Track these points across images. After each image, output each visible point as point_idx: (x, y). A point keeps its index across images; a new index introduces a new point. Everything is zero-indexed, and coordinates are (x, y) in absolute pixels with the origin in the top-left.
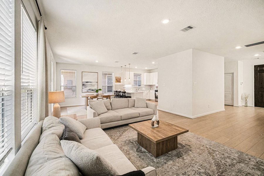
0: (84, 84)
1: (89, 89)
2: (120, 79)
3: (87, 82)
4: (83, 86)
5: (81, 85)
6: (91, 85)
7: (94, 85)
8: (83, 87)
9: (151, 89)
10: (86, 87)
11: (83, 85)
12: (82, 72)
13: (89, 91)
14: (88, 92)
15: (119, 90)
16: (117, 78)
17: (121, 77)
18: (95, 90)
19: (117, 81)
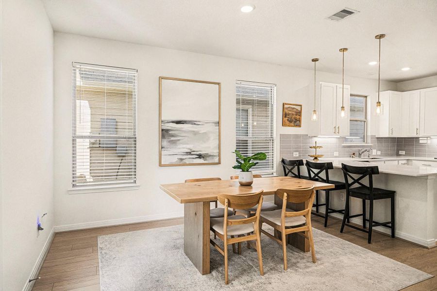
0: (167, 131)
1: (189, 153)
2: (299, 113)
3: (178, 122)
4: (163, 137)
5: (156, 134)
6: (195, 133)
7: (204, 137)
8: (165, 143)
9: (401, 152)
10: (173, 142)
11: (165, 133)
12: (161, 78)
13: (187, 162)
14: (181, 163)
15: (294, 156)
16: (289, 107)
17: (301, 106)
18: (210, 156)
19: (288, 120)
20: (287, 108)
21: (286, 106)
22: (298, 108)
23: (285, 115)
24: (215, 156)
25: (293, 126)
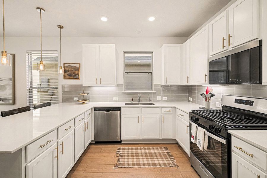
2: (78, 69)
15: (74, 100)
16: (69, 66)
17: (80, 64)
18: (7, 99)
19: (68, 75)
20: (67, 67)
21: (66, 65)
22: (78, 66)
23: (65, 71)
24: (10, 99)
25: (72, 79)
